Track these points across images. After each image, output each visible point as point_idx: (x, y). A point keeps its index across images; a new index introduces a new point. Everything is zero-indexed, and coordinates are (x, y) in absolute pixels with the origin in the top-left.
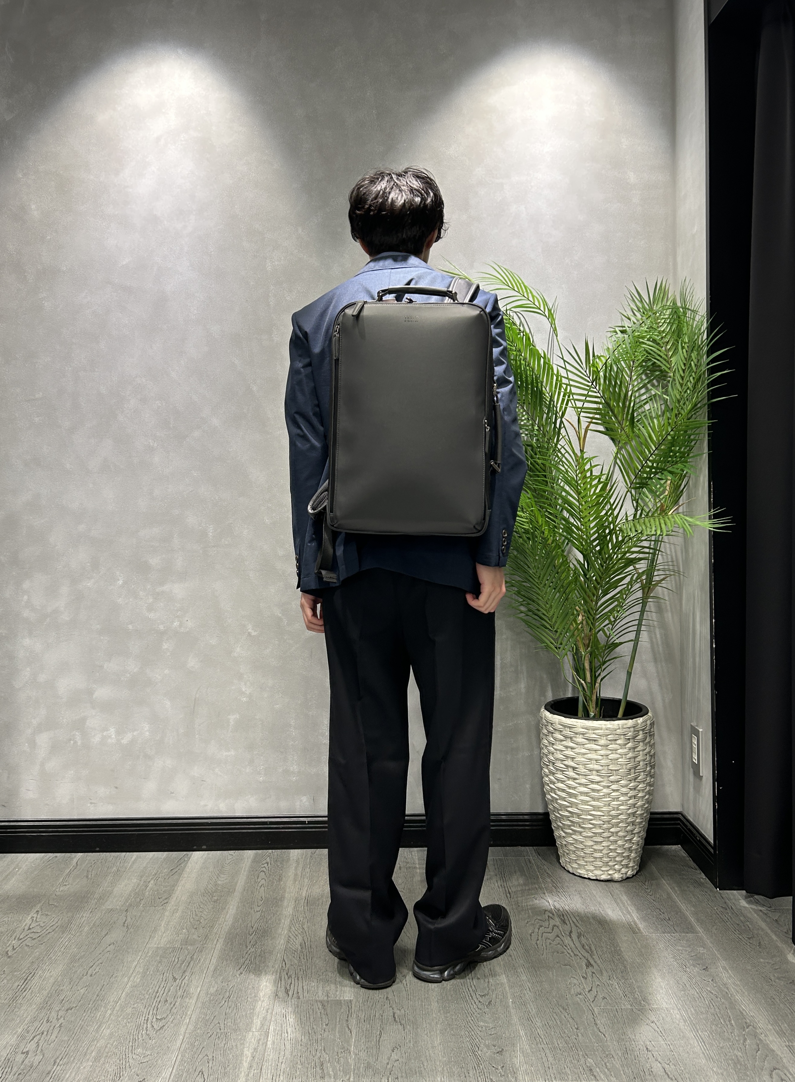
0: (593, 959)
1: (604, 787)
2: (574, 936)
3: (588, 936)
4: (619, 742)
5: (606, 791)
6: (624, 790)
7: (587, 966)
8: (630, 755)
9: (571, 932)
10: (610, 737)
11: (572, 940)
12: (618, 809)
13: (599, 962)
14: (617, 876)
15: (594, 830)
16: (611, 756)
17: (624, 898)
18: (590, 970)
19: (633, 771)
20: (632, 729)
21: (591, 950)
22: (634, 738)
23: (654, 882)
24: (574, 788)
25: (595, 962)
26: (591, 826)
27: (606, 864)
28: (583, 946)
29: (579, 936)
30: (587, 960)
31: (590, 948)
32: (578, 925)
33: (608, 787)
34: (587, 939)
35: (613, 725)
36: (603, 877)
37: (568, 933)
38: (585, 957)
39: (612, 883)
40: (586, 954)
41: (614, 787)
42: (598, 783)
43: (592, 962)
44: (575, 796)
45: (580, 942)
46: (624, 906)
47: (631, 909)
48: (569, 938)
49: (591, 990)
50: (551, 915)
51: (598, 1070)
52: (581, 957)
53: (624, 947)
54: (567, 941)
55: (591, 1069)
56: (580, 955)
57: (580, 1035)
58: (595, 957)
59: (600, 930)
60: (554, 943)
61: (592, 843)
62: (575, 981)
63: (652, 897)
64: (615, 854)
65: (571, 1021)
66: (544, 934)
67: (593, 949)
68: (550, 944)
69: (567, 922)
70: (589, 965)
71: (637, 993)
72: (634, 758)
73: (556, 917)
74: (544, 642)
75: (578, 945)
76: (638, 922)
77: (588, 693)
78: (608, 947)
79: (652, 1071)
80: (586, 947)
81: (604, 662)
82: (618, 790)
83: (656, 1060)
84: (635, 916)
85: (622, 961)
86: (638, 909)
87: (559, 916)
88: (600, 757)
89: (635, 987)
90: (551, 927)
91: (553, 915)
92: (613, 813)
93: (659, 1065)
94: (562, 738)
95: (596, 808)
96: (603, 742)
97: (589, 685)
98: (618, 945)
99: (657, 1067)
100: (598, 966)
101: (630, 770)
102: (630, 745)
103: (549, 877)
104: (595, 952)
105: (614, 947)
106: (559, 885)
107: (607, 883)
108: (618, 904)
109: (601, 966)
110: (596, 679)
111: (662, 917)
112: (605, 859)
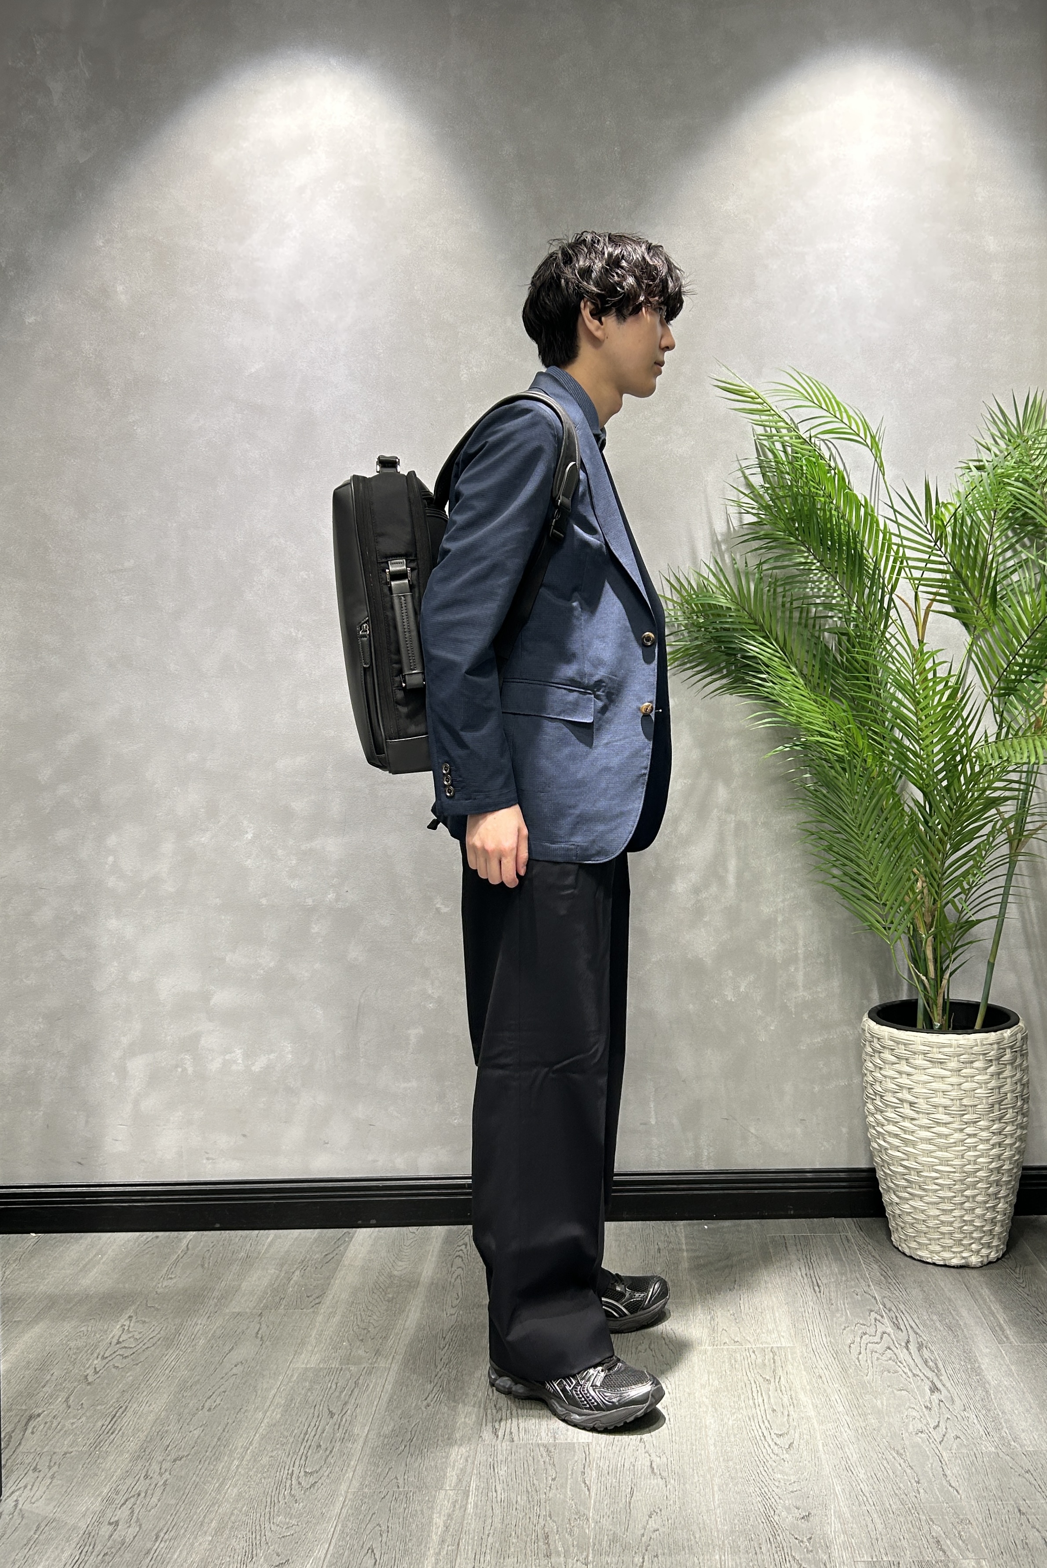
0: (941, 1380)
1: (955, 1130)
2: (913, 1347)
3: (933, 1349)
4: (977, 1064)
5: (957, 1137)
6: (984, 1134)
7: (932, 1391)
8: (993, 1084)
9: (908, 1342)
10: (964, 1058)
11: (910, 1353)
12: (975, 1163)
13: (948, 1385)
14: (974, 1260)
15: (941, 1194)
16: (966, 1086)
17: (985, 1291)
18: (936, 1397)
19: (997, 1106)
20: (996, 1046)
21: (937, 1367)
22: (999, 1059)
23: (1028, 1268)
24: (913, 1133)
25: (944, 1385)
26: (937, 1187)
27: (959, 1243)
28: (926, 1362)
29: (920, 1347)
30: (932, 1382)
31: (936, 1364)
32: (918, 1331)
33: (962, 1130)
34: (931, 1352)
35: (968, 1039)
36: (955, 1262)
37: (903, 1344)
38: (928, 1378)
39: (969, 1271)
40: (930, 1374)
41: (970, 1130)
42: (945, 1124)
43: (939, 1386)
44: (914, 1144)
45: (921, 1356)
46: (984, 1301)
47: (995, 1307)
48: (905, 1350)
49: (938, 1426)
50: (879, 1317)
51: (948, 1542)
52: (923, 1377)
53: (985, 1363)
54: (903, 1354)
55: (938, 1542)
56: (921, 1375)
57: (921, 1491)
58: (944, 1378)
59: (950, 1338)
60: (884, 1358)
61: (938, 1212)
62: (915, 1413)
63: (1026, 1290)
64: (971, 1228)
65: (909, 1471)
66: (869, 1345)
67: (940, 1366)
68: (878, 1359)
69: (902, 1327)
70: (934, 1389)
71: (1005, 1429)
72: (999, 1088)
73: (886, 1320)
74: (867, 920)
75: (919, 1361)
76: (1005, 1327)
77: (931, 994)
78: (962, 1363)
79: (1026, 1544)
80: (931, 1364)
81: (955, 949)
82: (975, 1135)
83: (1033, 1527)
84: (1001, 1317)
85: (983, 1383)
86: (1005, 1308)
87: (891, 1319)
88: (950, 1088)
89: (1002, 1421)
90: (879, 1334)
91: (882, 1317)
92: (969, 1168)
93: (1037, 1534)
94: (893, 1059)
95: (945, 1162)
96: (952, 1064)
97: (933, 982)
98: (976, 1361)
99: (1034, 1537)
100: (948, 1391)
101: (993, 1106)
102: (993, 1069)
103: (876, 1261)
104: (943, 1371)
105: (971, 1363)
106: (890, 1273)
107: (960, 1270)
108: (976, 1301)
109: (953, 1390)
110: (943, 973)
111: (1040, 1318)
112: (958, 1236)
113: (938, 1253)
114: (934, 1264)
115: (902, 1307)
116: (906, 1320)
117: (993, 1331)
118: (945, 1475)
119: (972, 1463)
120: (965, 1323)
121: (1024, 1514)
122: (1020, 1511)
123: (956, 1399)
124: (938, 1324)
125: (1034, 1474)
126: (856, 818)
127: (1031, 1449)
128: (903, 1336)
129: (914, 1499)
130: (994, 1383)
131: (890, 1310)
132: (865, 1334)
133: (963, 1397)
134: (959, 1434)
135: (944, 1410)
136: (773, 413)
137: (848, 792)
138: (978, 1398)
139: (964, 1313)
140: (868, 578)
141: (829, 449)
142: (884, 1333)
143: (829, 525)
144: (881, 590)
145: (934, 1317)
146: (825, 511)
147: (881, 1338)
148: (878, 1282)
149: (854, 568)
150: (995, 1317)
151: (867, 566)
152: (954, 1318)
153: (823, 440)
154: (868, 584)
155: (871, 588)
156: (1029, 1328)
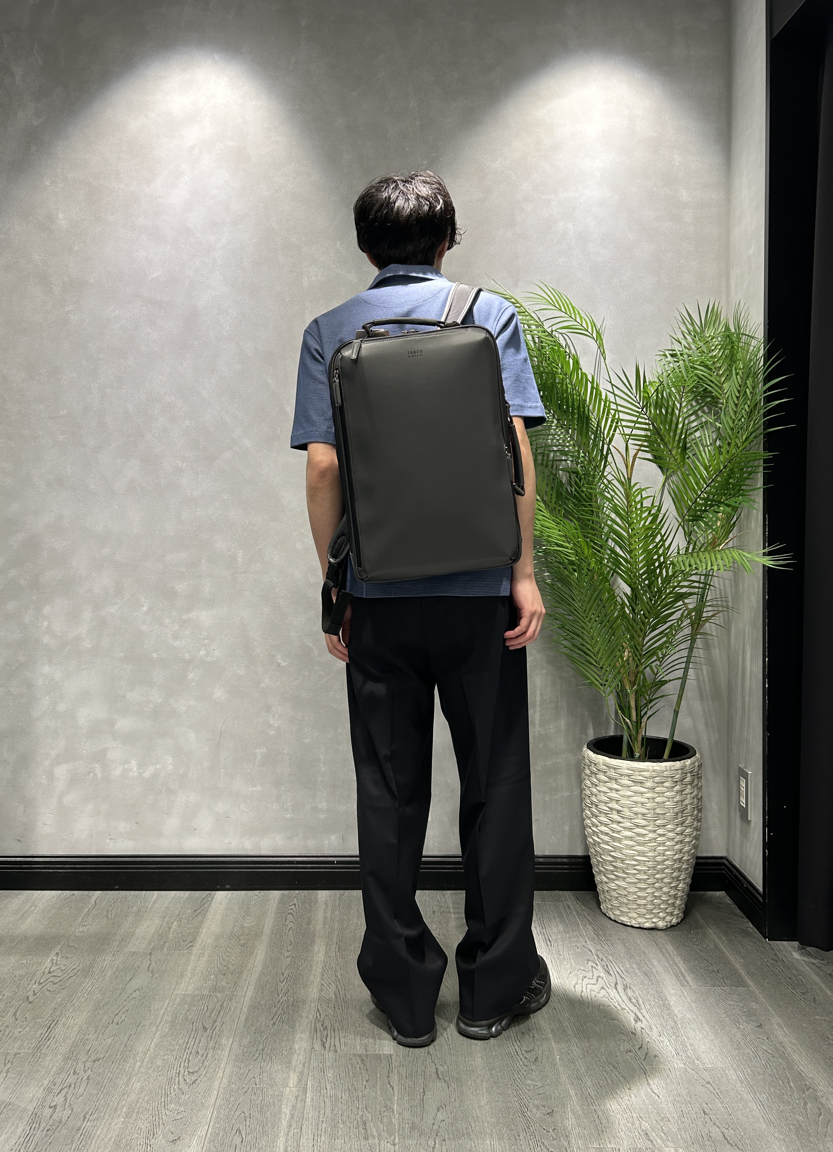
0: (641, 1013)
1: (650, 831)
2: (620, 988)
3: (634, 989)
4: (666, 784)
5: (652, 835)
6: (671, 835)
7: (636, 1021)
8: (678, 798)
9: (616, 984)
10: (657, 779)
11: (618, 992)
12: (664, 855)
13: (647, 1016)
14: (661, 924)
15: (639, 876)
16: (658, 800)
17: (670, 948)
18: (639, 1025)
19: (680, 815)
20: (680, 771)
21: (638, 1003)
22: (682, 780)
23: (700, 931)
24: (619, 832)
26: (635, 872)
27: (650, 912)
28: (630, 999)
29: (625, 988)
30: (635, 1014)
31: (637, 1001)
32: (623, 976)
33: (655, 831)
34: (633, 992)
35: (661, 766)
36: (647, 925)
37: (613, 985)
38: (632, 1011)
39: (657, 932)
40: (634, 1009)
41: (660, 831)
42: (643, 827)
43: (641, 1017)
44: (619, 840)
45: (627, 995)
46: (670, 956)
47: (678, 959)
48: (614, 990)
49: (641, 1047)
50: (594, 965)
51: (654, 1134)
52: (628, 1010)
53: (672, 1000)
54: (614, 993)
55: (646, 1134)
56: (627, 1008)
57: (633, 1095)
58: (644, 1011)
59: (646, 982)
60: (601, 995)
61: (636, 890)
62: (624, 1037)
63: (699, 947)
64: (659, 901)
65: (622, 1080)
66: (590, 985)
67: (641, 1002)
68: (596, 996)
69: (612, 973)
70: (638, 1019)
71: (690, 1051)
72: (682, 801)
73: (599, 968)
74: (588, 679)
75: (625, 998)
76: (686, 974)
77: (633, 732)
78: (656, 1000)
79: (711, 1137)
80: (634, 1000)
81: (651, 701)
82: (664, 835)
83: (715, 1124)
84: (683, 967)
85: (671, 1015)
86: (684, 960)
87: (603, 967)
88: (646, 800)
89: (688, 1044)
90: (595, 978)
91: (597, 965)
92: (659, 858)
93: (717, 1129)
94: (606, 779)
95: (642, 854)
96: (649, 784)
97: (634, 724)
98: (666, 999)
99: (715, 1132)
100: (647, 1021)
101: (677, 814)
102: (677, 788)
103: (590, 924)
104: (643, 1006)
105: (663, 1001)
106: (600, 932)
107: (651, 931)
108: (663, 954)
109: (650, 1021)
110: (642, 717)
111: (710, 968)
112: (650, 907)
113: (635, 919)
114: (632, 926)
115: (610, 958)
116: (614, 968)
117: (677, 977)
118: (649, 1083)
119: (668, 1075)
120: (657, 971)
121: (707, 1114)
122: (704, 1112)
123: (654, 1027)
124: (637, 971)
125: (713, 1085)
126: (582, 605)
127: (709, 1066)
128: (612, 979)
129: (628, 1101)
130: (680, 1016)
131: (602, 960)
132: (585, 977)
133: (659, 1026)
134: (658, 1053)
135: (645, 1034)
136: (527, 314)
137: (577, 587)
138: (669, 1027)
139: (656, 963)
140: (593, 433)
141: (565, 340)
142: (599, 977)
143: (565, 395)
144: (601, 442)
145: (634, 966)
146: (562, 384)
147: (597, 981)
148: (593, 940)
149: (583, 426)
150: (678, 967)
151: (592, 425)
152: (648, 967)
153: (561, 334)
154: (593, 437)
155: (594, 440)
156: (703, 976)
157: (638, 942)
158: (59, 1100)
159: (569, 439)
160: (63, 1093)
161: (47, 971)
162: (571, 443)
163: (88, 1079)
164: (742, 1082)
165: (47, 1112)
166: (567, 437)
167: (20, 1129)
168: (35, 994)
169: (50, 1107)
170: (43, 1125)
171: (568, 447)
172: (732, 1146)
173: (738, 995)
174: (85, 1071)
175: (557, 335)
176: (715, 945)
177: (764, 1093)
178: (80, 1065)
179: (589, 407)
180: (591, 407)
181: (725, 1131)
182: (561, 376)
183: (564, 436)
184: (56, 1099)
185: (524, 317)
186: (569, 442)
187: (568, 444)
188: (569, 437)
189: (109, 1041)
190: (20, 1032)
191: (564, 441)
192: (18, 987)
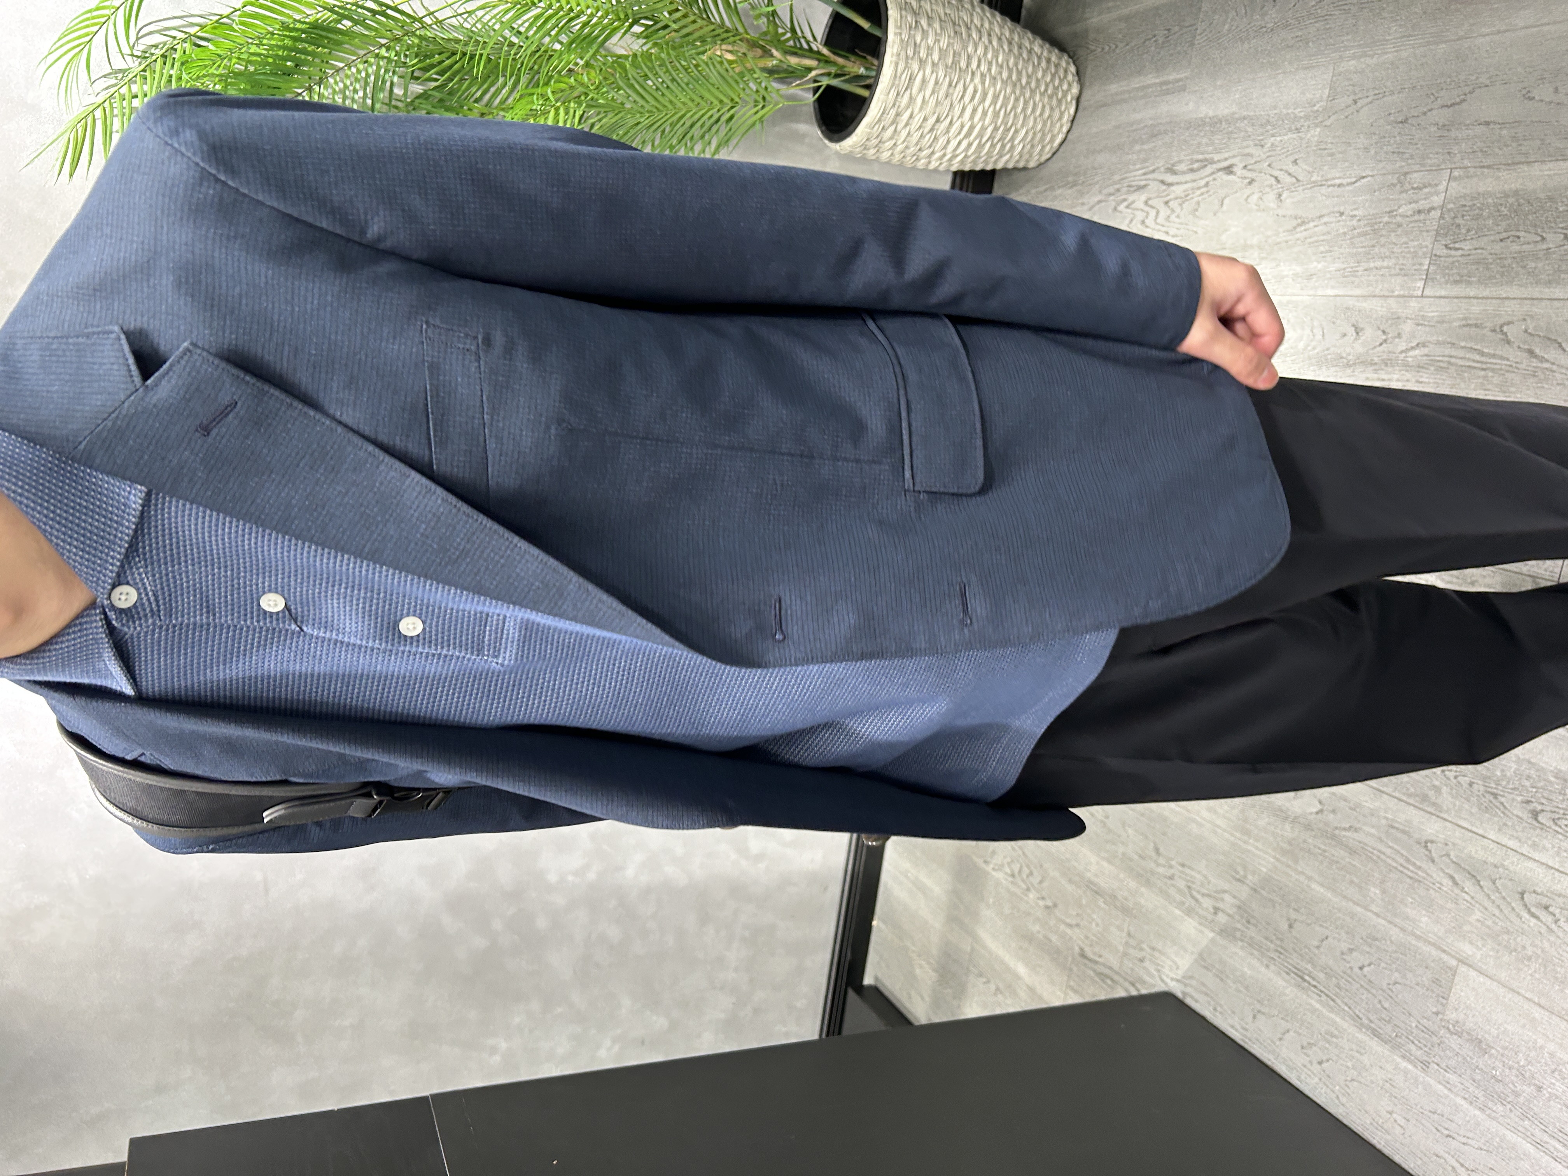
0: (1219, 161)
1: (972, 80)
2: (1170, 178)
3: (1176, 159)
4: (918, 39)
5: (977, 80)
6: (980, 51)
7: (1231, 173)
8: (937, 25)
9: (1163, 182)
10: (910, 53)
11: (1177, 183)
12: (1001, 67)
13: (1226, 155)
14: (1075, 90)
15: (1019, 110)
16: (936, 57)
17: (1114, 88)
18: (1238, 170)
19: (957, 28)
20: (904, 13)
21: (1201, 161)
22: (915, 13)
23: (1092, 36)
24: (962, 126)
25: (1226, 159)
26: (1013, 113)
27: (1060, 102)
28: (1192, 170)
29: (1171, 171)
30: (1219, 170)
31: (1197, 161)
32: (1151, 168)
33: (973, 73)
34: (1180, 162)
35: (894, 42)
36: (1072, 110)
37: (1164, 187)
38: (1213, 173)
39: (1083, 99)
40: (1209, 169)
41: (974, 65)
42: (965, 89)
43: (1225, 164)
44: (972, 128)
45: (1184, 173)
46: (1129, 92)
47: (1137, 82)
48: (1173, 188)
49: (1276, 178)
50: (1125, 204)
51: (1421, 202)
52: (1211, 178)
53: (1206, 111)
54: (1178, 190)
55: (1419, 212)
56: (1207, 179)
57: (1354, 213)
58: (1216, 157)
59: (1167, 139)
60: (1178, 210)
61: (1032, 118)
62: (1255, 197)
63: (1120, 45)
64: (1051, 87)
65: (1325, 219)
66: (1159, 221)
67: (1201, 157)
68: (1178, 217)
69: (1142, 183)
70: (1229, 170)
71: (1296, 111)
72: (941, 20)
73: (1131, 198)
74: (754, 124)
75: (1189, 177)
76: (1165, 78)
77: (833, 70)
78: (1202, 134)
79: (1444, 126)
80: (1196, 166)
81: (793, 30)
82: (979, 61)
83: (1425, 114)
84: (1151, 79)
85: (1230, 120)
86: (1140, 72)
87: (1129, 192)
88: (934, 75)
89: (1285, 111)
90: (1147, 209)
91: (1125, 200)
92: (1005, 75)
93: (1434, 112)
94: (892, 128)
95: (996, 97)
96: (915, 66)
97: (822, 65)
98: (1202, 119)
99: (1439, 116)
100: (1234, 156)
101: (956, 32)
102: (924, 22)
103: (1052, 189)
104: (1208, 156)
105: (1204, 125)
106: (1070, 179)
107: (1080, 107)
108: (1124, 101)
109: (1234, 152)
110: (811, 50)
111: (1161, 40)
112: (1054, 102)
113: (1061, 126)
114: (1068, 132)
115: (1117, 177)
116: (1136, 176)
117: (1167, 92)
118: (1339, 186)
119: (1332, 155)
120: (1151, 119)
121: (1407, 119)
122: (1401, 122)
123: (1247, 151)
124: (1146, 147)
125: (1359, 96)
126: (648, 112)
127: (1327, 91)
128: (1154, 186)
129: (1362, 223)
130: (1234, 108)
131: (1118, 190)
132: (1143, 222)
133: (1245, 144)
134: (1292, 158)
135: (1255, 167)
136: (107, 104)
137: (620, 116)
138: (1250, 129)
139: (1138, 116)
140: (339, 22)
141: (151, 33)
142: (1146, 203)
143: (270, 60)
144: (359, 10)
145: (1137, 147)
146: (249, 62)
147: (1153, 207)
148: (1081, 194)
149: (327, 38)
150: (1149, 86)
151: (324, 21)
152: (1143, 128)
153: (138, 39)
154: (347, 23)
155: (356, 22)
156: (1171, 55)
157: (1095, 130)
158: (1207, 903)
159: (354, 70)
160: (1199, 897)
161: (1010, 879)
162: (361, 67)
163: (1183, 865)
164: (1365, 55)
165: (1222, 918)
166: (349, 73)
167: (1238, 951)
168: (1043, 898)
169: (1215, 913)
170: (1239, 926)
171: (368, 76)
172: (1464, 100)
173: (1214, 12)
174: (1171, 867)
175: (142, 48)
176: (1120, 19)
177: (1390, 29)
178: (1161, 870)
179: (295, 20)
180: (298, 17)
181: (1439, 102)
182: (234, 60)
183: (347, 77)
184: (1205, 905)
185: (116, 112)
186: (359, 71)
187: (363, 74)
188: (350, 68)
189: (1130, 831)
190: (1097, 925)
191: (357, 80)
192: (1029, 914)
